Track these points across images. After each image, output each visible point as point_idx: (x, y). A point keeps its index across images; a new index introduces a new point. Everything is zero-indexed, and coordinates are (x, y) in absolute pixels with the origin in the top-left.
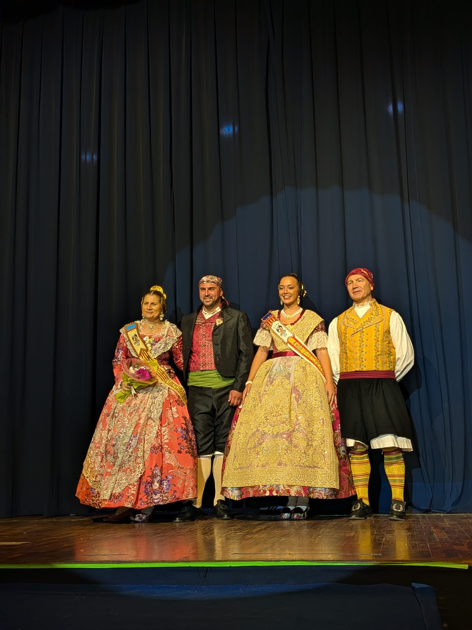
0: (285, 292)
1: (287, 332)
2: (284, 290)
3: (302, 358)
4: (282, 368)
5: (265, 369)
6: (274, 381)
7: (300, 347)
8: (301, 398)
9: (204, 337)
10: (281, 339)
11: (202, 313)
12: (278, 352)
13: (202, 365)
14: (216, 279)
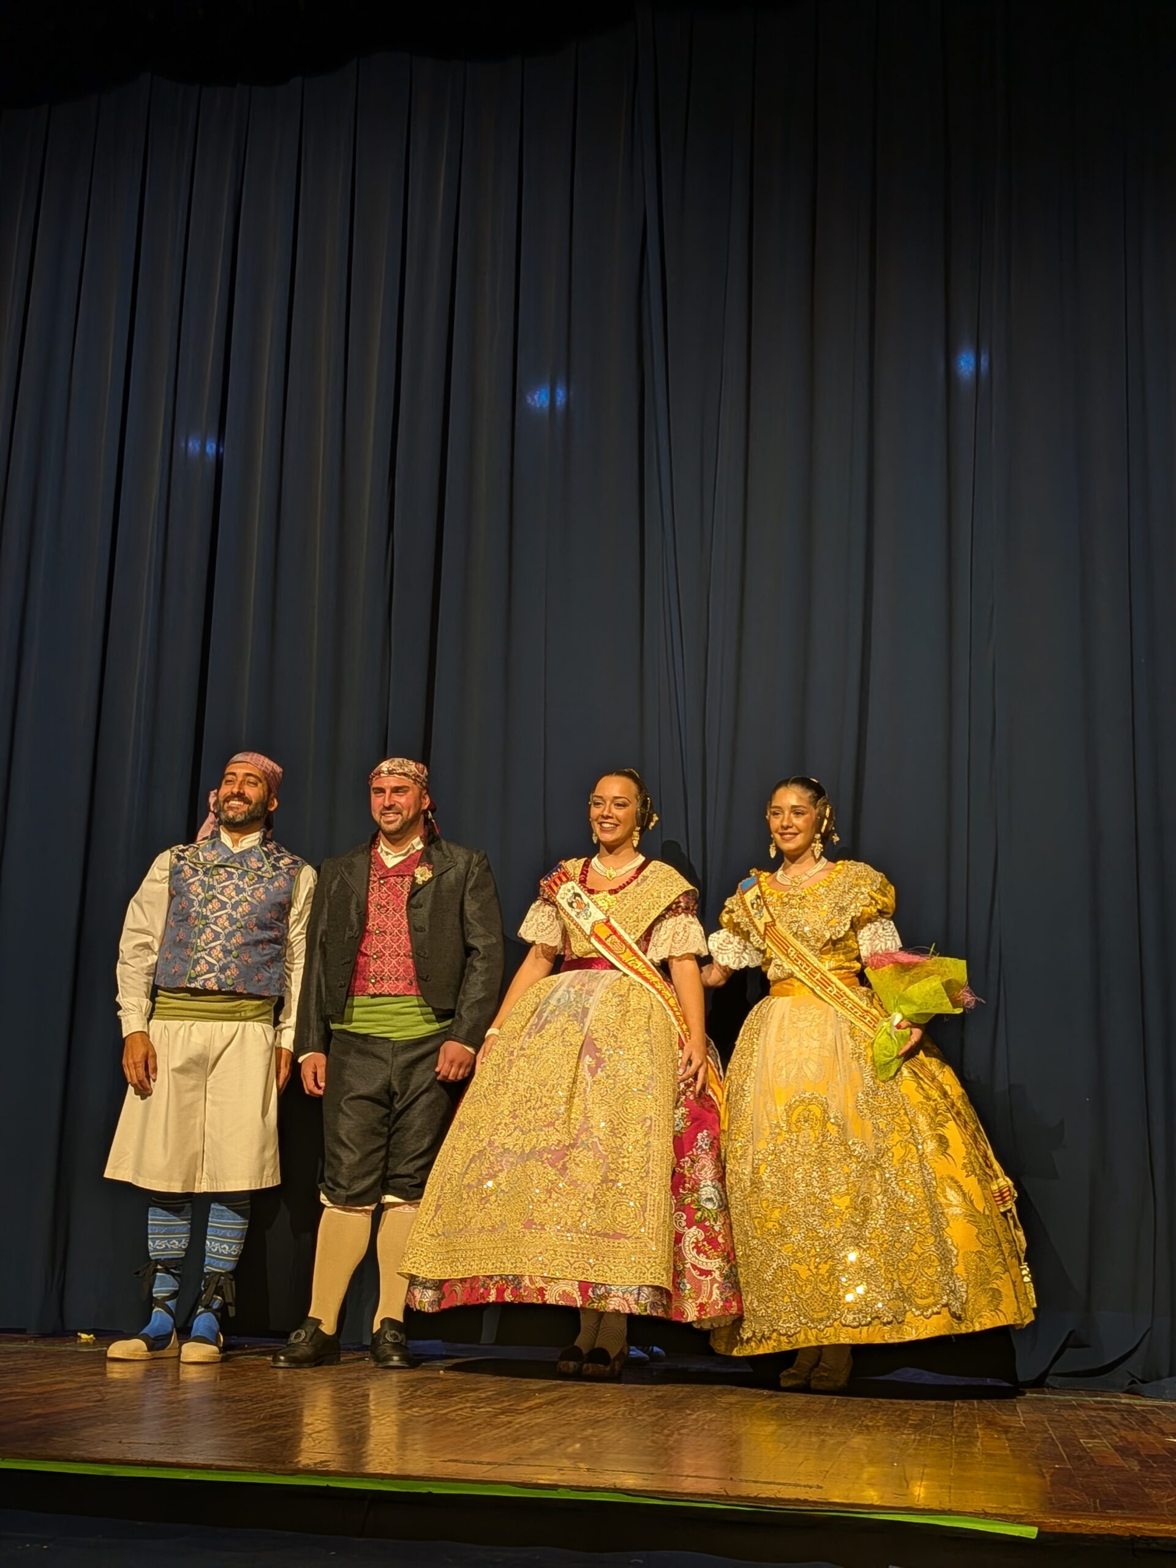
0: (605, 813)
1: (593, 908)
2: (602, 809)
4: (573, 996)
5: (536, 996)
7: (620, 949)
8: (604, 1066)
9: (382, 910)
10: (578, 926)
13: (373, 981)
14: (412, 767)
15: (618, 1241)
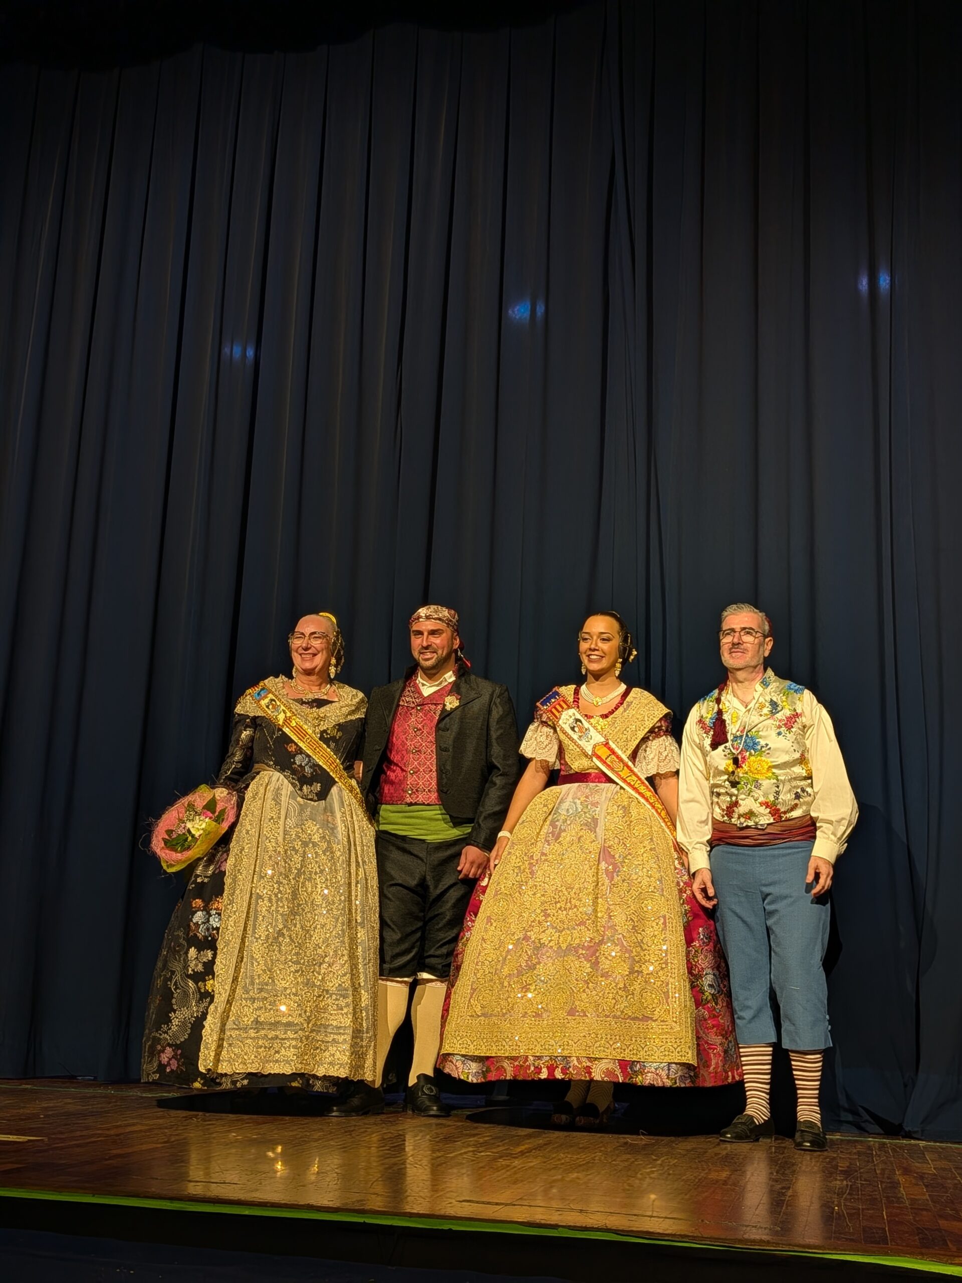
0: (593, 646)
1: (593, 732)
2: (589, 643)
3: (621, 788)
4: (580, 808)
5: (545, 806)
6: (563, 834)
7: (618, 766)
8: (619, 871)
9: (418, 733)
10: (579, 746)
11: (415, 683)
12: (572, 772)
13: (410, 792)
14: (445, 613)
15: (646, 1023)
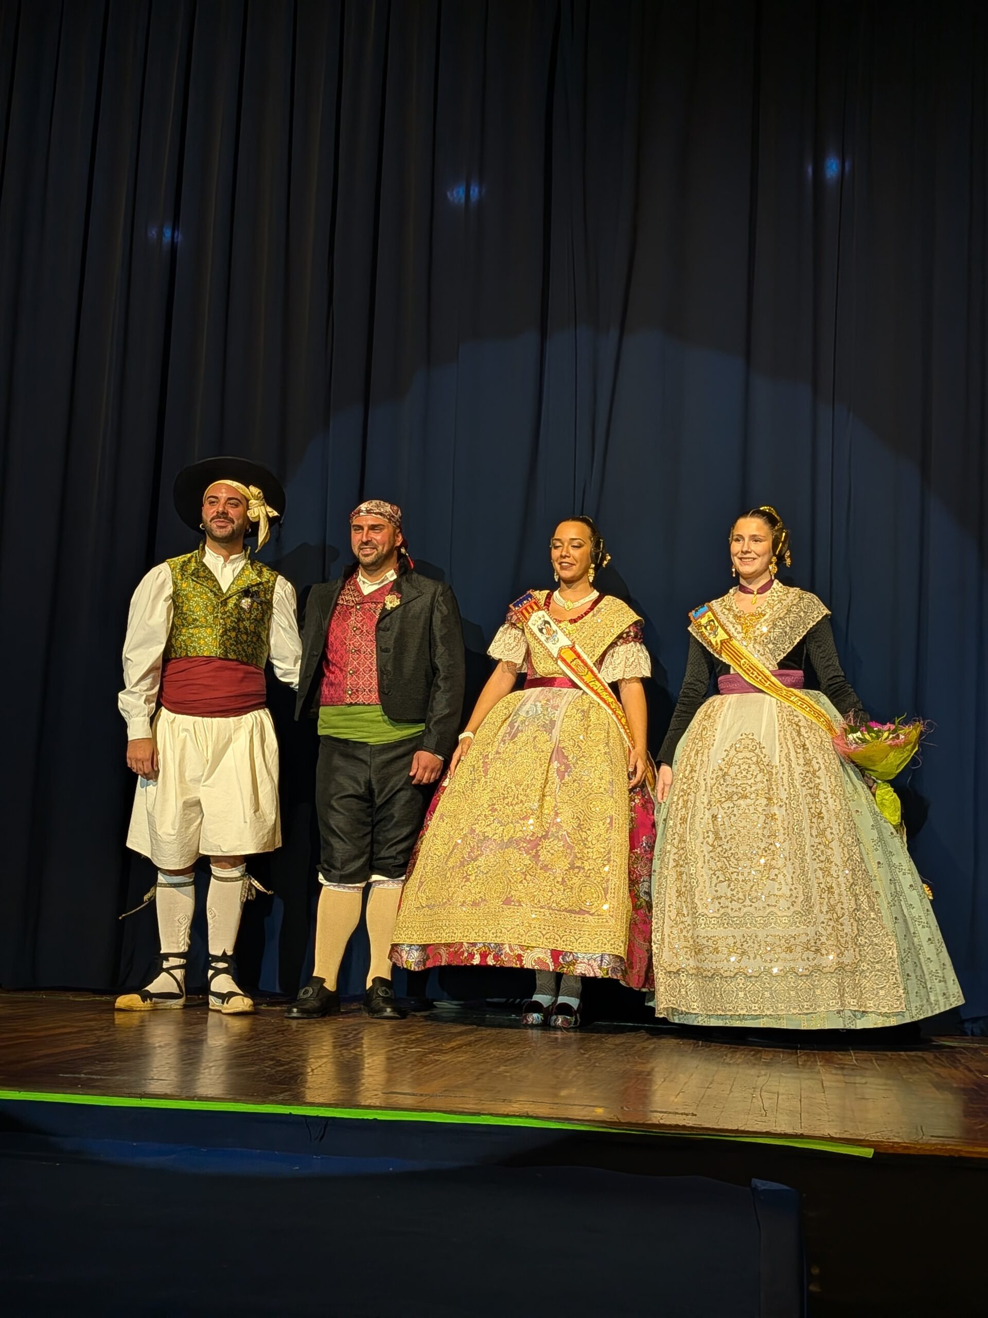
1: (560, 635)
2: (561, 550)
3: (585, 693)
4: (540, 710)
6: (519, 735)
7: (582, 670)
9: (358, 632)
10: (546, 649)
11: (356, 581)
12: (538, 676)
13: (349, 692)
14: (387, 508)
